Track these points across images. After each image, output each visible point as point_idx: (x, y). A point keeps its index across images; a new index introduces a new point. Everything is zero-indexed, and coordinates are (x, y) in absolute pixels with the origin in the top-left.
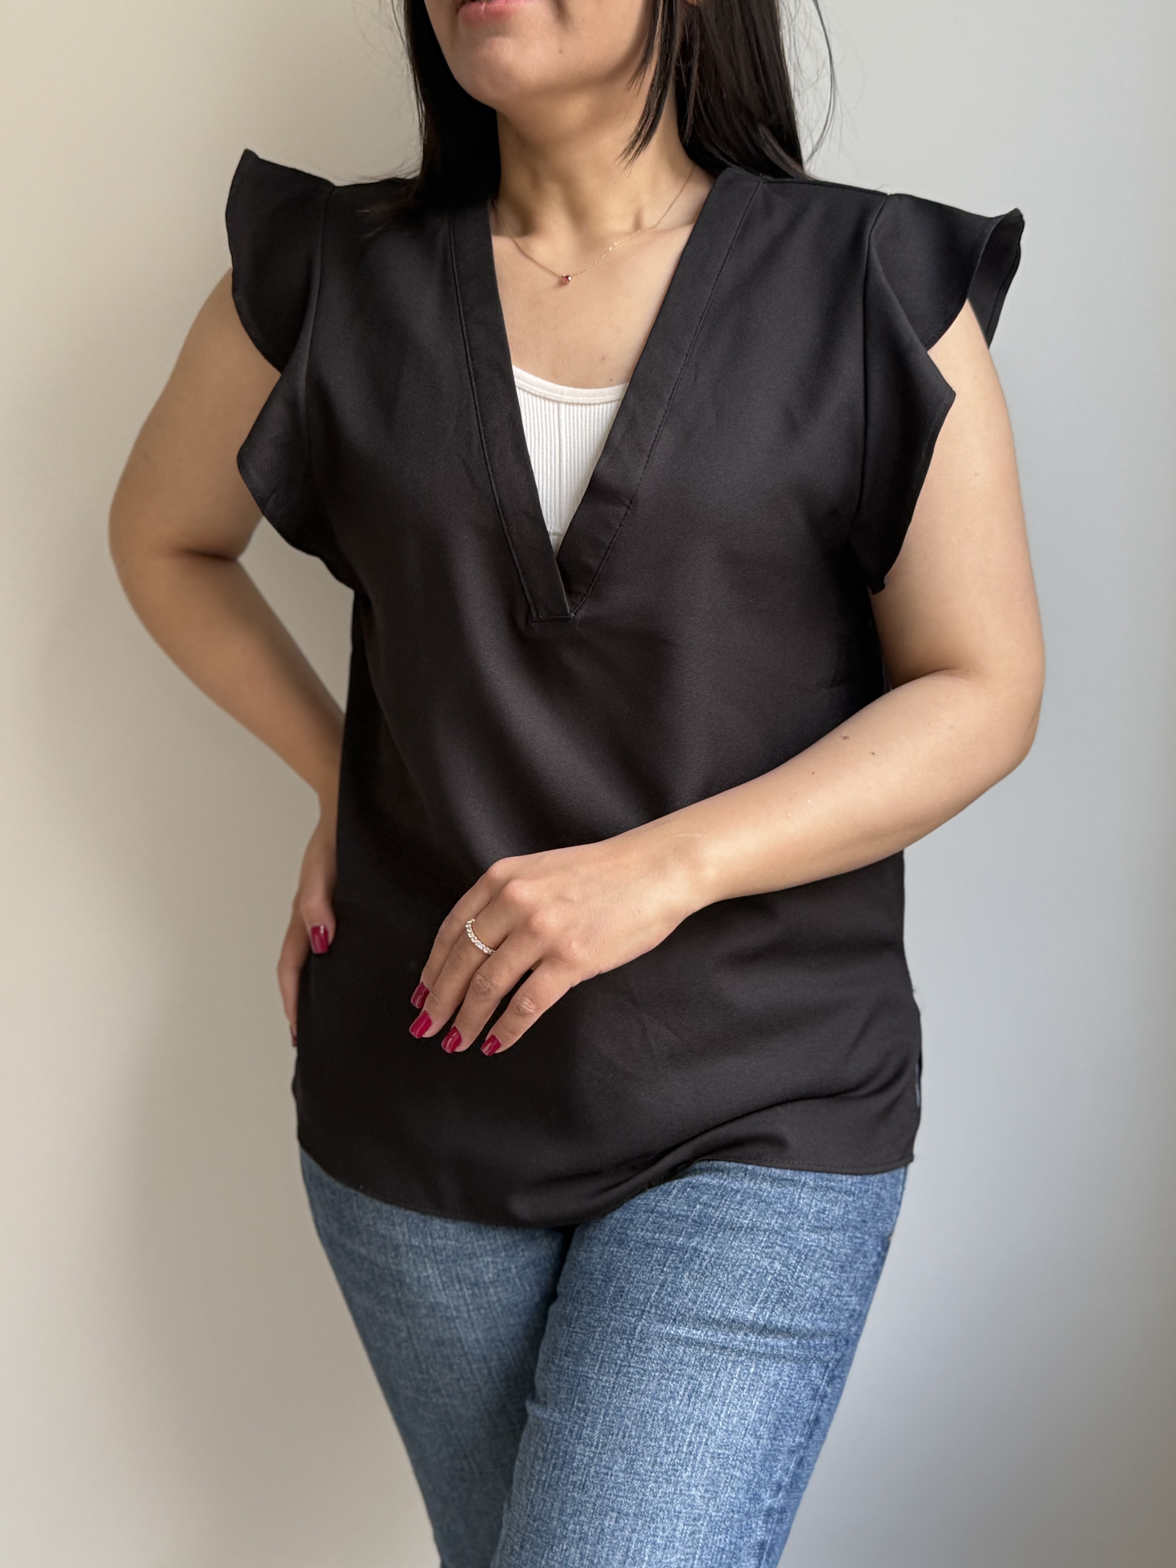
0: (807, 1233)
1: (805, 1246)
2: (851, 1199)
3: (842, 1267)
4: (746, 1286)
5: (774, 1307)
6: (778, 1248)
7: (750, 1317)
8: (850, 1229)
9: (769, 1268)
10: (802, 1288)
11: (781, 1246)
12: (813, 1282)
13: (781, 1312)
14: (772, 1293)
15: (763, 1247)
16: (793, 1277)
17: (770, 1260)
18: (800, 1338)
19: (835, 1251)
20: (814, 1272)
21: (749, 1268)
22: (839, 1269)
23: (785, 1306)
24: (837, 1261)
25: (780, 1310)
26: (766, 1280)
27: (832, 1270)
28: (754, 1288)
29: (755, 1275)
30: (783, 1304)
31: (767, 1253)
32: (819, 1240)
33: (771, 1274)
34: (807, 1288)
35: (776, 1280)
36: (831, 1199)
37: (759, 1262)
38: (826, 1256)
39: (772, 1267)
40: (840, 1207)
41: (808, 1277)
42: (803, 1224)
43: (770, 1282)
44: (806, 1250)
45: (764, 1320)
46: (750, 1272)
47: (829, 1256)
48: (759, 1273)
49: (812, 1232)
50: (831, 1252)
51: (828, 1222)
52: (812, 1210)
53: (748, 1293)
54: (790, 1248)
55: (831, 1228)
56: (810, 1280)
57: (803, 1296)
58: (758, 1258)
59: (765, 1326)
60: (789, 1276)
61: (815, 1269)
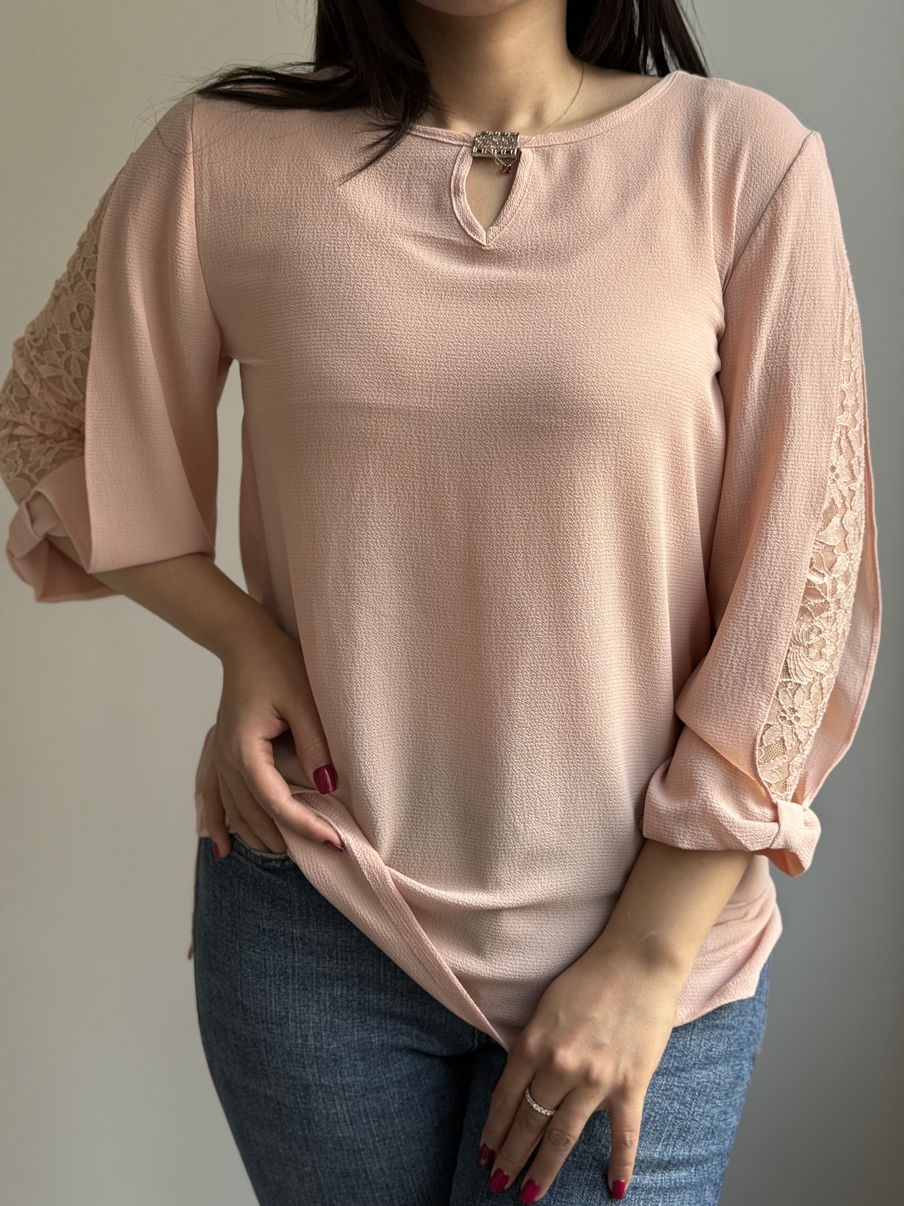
0: (699, 1071)
1: (698, 1084)
2: (731, 1033)
3: (726, 1094)
4: (651, 1128)
5: (675, 1142)
6: (676, 1089)
7: (656, 1156)
8: (732, 1059)
9: (669, 1108)
10: (697, 1121)
11: (678, 1087)
12: (705, 1114)
13: (681, 1146)
14: (673, 1131)
15: (663, 1090)
16: (689, 1113)
17: (670, 1101)
18: (697, 1165)
19: (722, 1083)
20: (706, 1104)
21: (653, 1111)
22: (725, 1097)
23: (684, 1140)
24: (724, 1090)
25: (680, 1144)
26: (668, 1120)
27: (719, 1099)
28: (658, 1128)
29: (658, 1116)
30: (682, 1138)
31: (667, 1095)
32: (709, 1075)
33: (672, 1114)
34: (701, 1120)
35: (676, 1118)
36: (717, 1037)
37: (661, 1104)
38: (715, 1089)
39: (672, 1107)
40: (724, 1044)
41: (701, 1110)
42: (695, 1064)
43: (671, 1121)
44: (699, 1087)
45: (668, 1156)
46: (653, 1114)
47: (717, 1088)
48: (661, 1114)
49: (702, 1069)
50: (719, 1084)
51: (715, 1058)
52: (702, 1050)
53: (653, 1134)
54: (686, 1088)
55: (717, 1063)
56: (703, 1113)
57: (698, 1128)
58: (660, 1101)
59: (669, 1161)
60: (686, 1113)
61: (707, 1102)
